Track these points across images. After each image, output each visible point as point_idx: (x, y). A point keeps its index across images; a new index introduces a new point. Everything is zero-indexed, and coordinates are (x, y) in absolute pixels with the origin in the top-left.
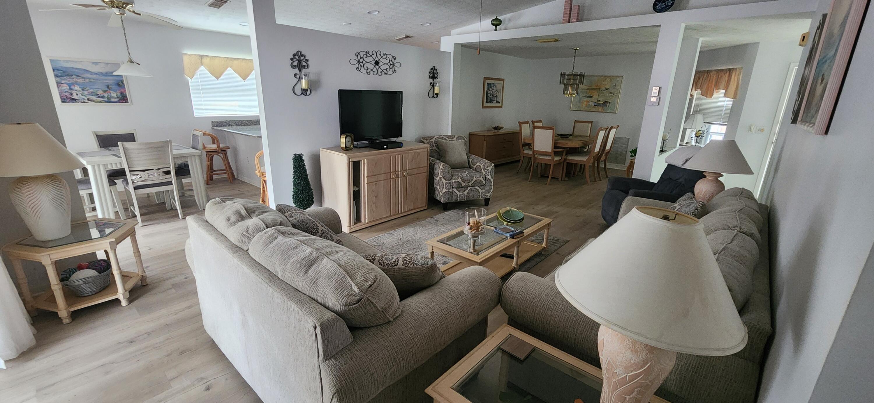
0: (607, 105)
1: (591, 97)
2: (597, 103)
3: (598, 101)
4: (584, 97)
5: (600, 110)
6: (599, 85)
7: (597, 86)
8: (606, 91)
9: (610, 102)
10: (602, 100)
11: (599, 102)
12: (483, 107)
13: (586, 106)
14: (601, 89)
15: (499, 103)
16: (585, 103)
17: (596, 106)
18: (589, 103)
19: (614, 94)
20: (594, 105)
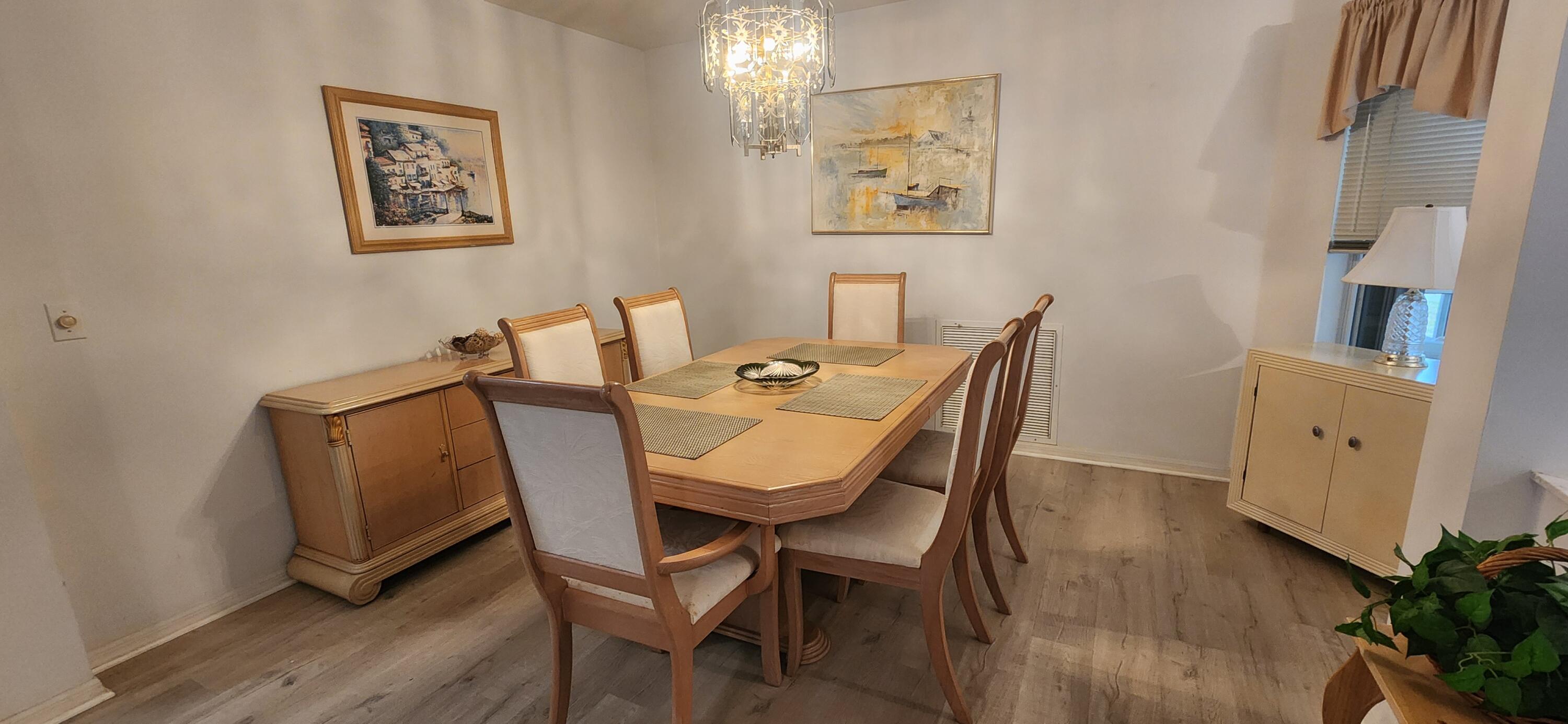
0: (949, 201)
1: (882, 174)
2: (907, 196)
3: (910, 188)
4: (854, 175)
5: (924, 225)
6: (903, 122)
7: (898, 127)
8: (938, 143)
9: (957, 190)
10: (925, 185)
11: (911, 192)
12: (358, 246)
13: (868, 215)
14: (915, 140)
15: (489, 220)
16: (862, 201)
17: (905, 208)
18: (877, 198)
19: (968, 155)
20: (900, 207)
